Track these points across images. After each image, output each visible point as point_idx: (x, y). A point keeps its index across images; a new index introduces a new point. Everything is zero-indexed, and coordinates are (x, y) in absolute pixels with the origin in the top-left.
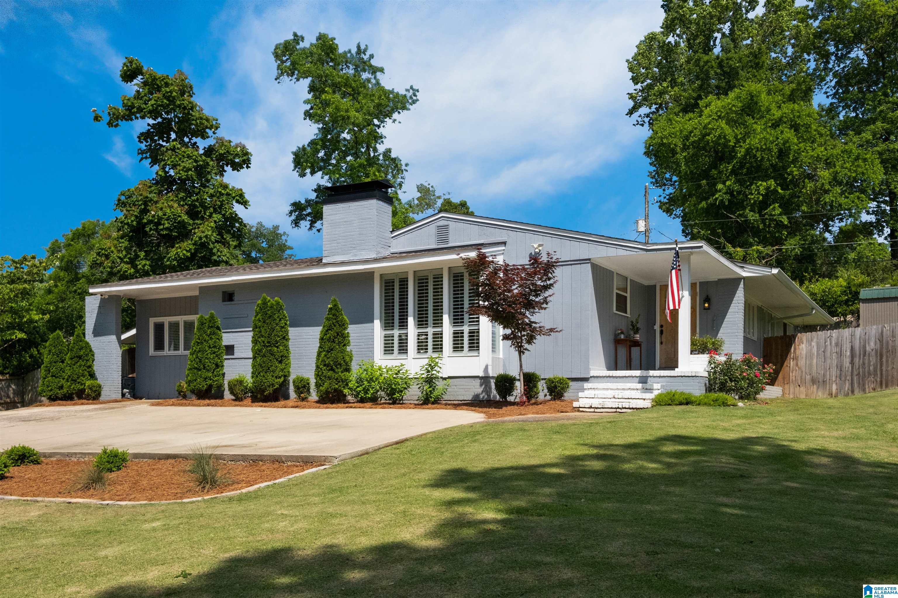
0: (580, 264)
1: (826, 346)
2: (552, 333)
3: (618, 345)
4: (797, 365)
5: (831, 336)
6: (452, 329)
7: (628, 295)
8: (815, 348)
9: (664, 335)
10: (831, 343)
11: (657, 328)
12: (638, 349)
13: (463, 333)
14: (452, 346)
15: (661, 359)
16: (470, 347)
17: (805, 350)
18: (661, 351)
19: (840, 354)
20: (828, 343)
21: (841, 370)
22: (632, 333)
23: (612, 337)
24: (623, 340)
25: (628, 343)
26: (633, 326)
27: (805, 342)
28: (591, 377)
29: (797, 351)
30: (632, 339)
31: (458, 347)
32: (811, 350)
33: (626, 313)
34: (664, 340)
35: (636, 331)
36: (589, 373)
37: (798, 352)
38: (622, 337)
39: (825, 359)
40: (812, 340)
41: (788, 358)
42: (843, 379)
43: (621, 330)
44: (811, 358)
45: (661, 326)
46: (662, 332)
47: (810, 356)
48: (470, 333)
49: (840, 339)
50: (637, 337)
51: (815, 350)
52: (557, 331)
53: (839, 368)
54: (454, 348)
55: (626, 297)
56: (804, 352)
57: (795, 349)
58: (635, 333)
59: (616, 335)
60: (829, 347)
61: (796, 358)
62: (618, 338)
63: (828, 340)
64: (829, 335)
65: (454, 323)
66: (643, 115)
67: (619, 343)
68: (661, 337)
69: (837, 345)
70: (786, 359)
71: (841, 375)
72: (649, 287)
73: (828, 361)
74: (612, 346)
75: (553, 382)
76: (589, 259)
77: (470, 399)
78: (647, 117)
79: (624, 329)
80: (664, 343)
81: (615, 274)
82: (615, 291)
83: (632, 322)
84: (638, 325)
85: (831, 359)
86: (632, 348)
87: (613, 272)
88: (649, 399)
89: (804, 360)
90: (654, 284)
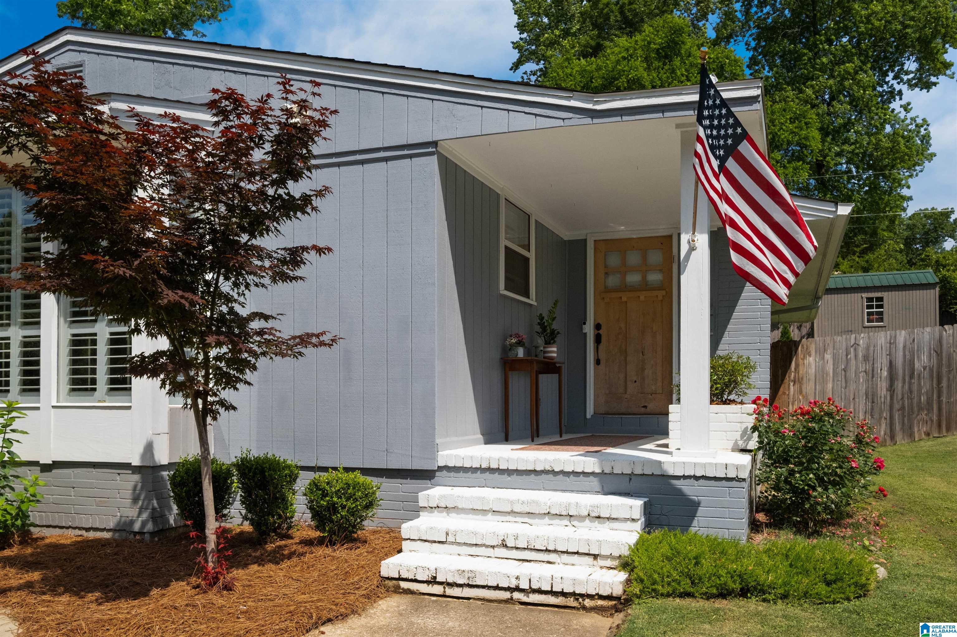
0: (411, 156)
1: (848, 361)
2: (309, 351)
3: (510, 373)
4: (801, 392)
5: (856, 344)
6: (68, 333)
7: (532, 256)
8: (831, 362)
9: (602, 347)
10: (856, 356)
11: (589, 329)
12: (554, 377)
13: (94, 342)
14: (65, 377)
15: (596, 396)
16: (112, 381)
17: (813, 367)
18: (596, 377)
19: (871, 374)
20: (852, 356)
21: (873, 402)
22: (540, 341)
23: (496, 355)
24: (521, 361)
25: (535, 367)
26: (544, 328)
27: (813, 353)
28: (440, 468)
29: (801, 368)
30: (541, 358)
31: (84, 382)
32: (823, 368)
33: (528, 297)
34: (602, 356)
35: (550, 339)
36: (434, 458)
37: (802, 371)
38: (520, 353)
39: (846, 382)
40: (825, 350)
41: (786, 381)
42: (876, 416)
43: (517, 336)
44: (824, 381)
45: (598, 327)
46: (598, 339)
47: (821, 376)
48: (112, 342)
49: (872, 348)
50: (553, 351)
51: (830, 368)
52: (322, 344)
53: (870, 397)
54: (74, 382)
55: (527, 260)
56: (812, 371)
57: (797, 366)
58: (548, 343)
59: (506, 350)
60: (853, 362)
61: (798, 381)
62: (511, 355)
63: (852, 350)
64: (853, 342)
65: (75, 314)
66: (529, 72)
67: (512, 369)
68: (597, 350)
69: (866, 358)
70: (782, 381)
71: (872, 409)
72: (571, 243)
73: (852, 387)
74: (496, 376)
75: (325, 495)
76: (435, 144)
77: (111, 525)
78: (534, 75)
79: (523, 333)
80: (603, 362)
81: (503, 203)
82: (504, 242)
83: (541, 318)
84: (555, 326)
85: (857, 381)
86: (540, 376)
87: (498, 195)
88: (611, 557)
89: (812, 384)
90: (583, 237)
